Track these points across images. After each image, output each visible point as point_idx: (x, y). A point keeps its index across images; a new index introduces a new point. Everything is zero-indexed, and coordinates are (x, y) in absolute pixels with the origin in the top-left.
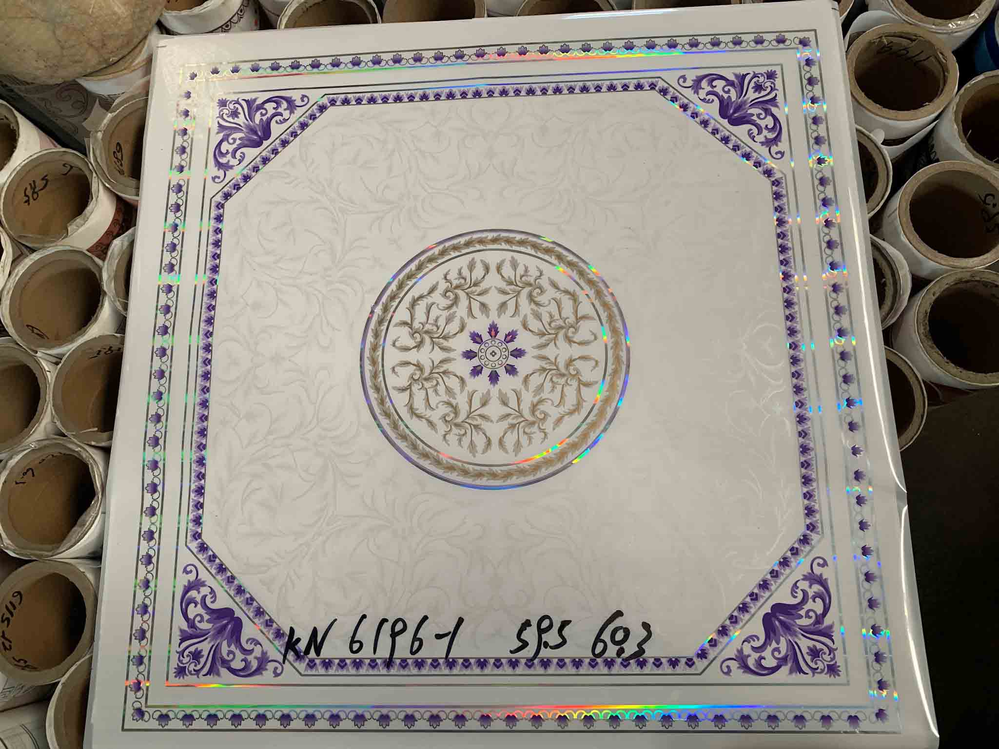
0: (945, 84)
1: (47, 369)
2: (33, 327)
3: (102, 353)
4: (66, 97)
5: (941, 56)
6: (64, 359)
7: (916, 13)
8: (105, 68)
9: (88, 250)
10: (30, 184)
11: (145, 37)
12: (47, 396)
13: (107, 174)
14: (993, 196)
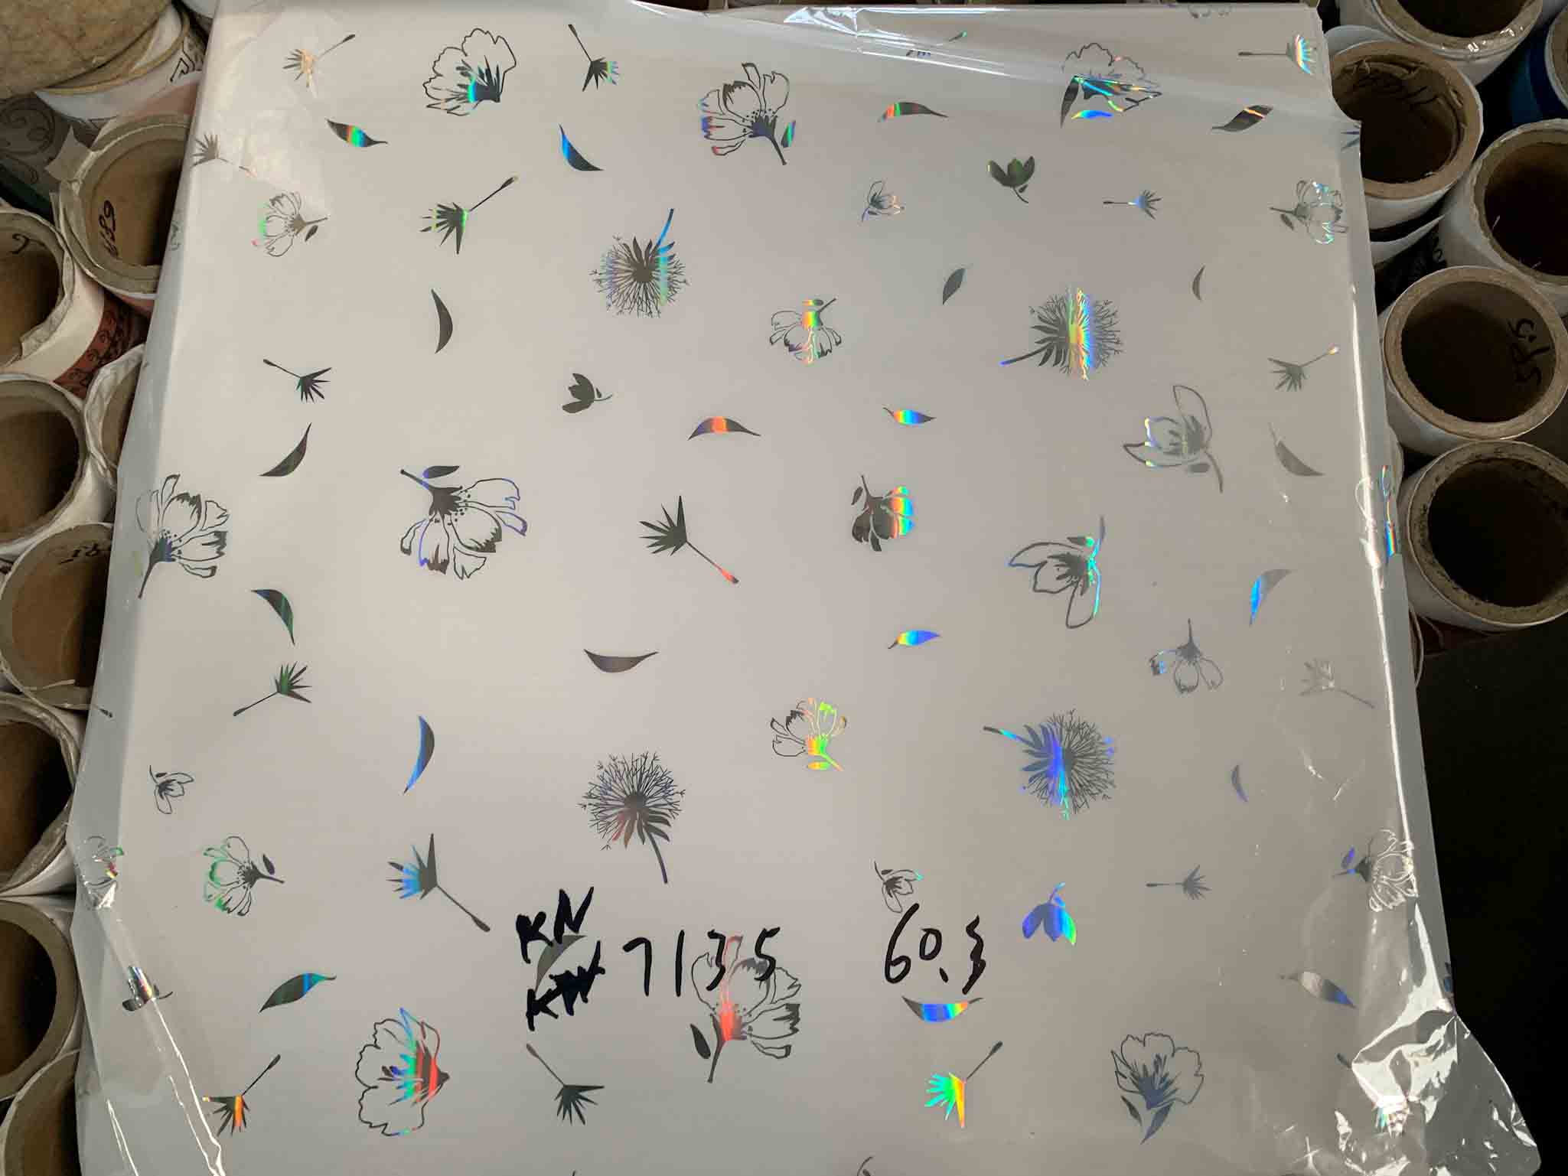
0: (1459, 139)
3: (79, 554)
4: (17, 120)
5: (1454, 95)
6: (17, 563)
7: (1417, 24)
8: (85, 74)
9: (54, 381)
11: (154, 24)
13: (88, 254)
14: (1532, 324)
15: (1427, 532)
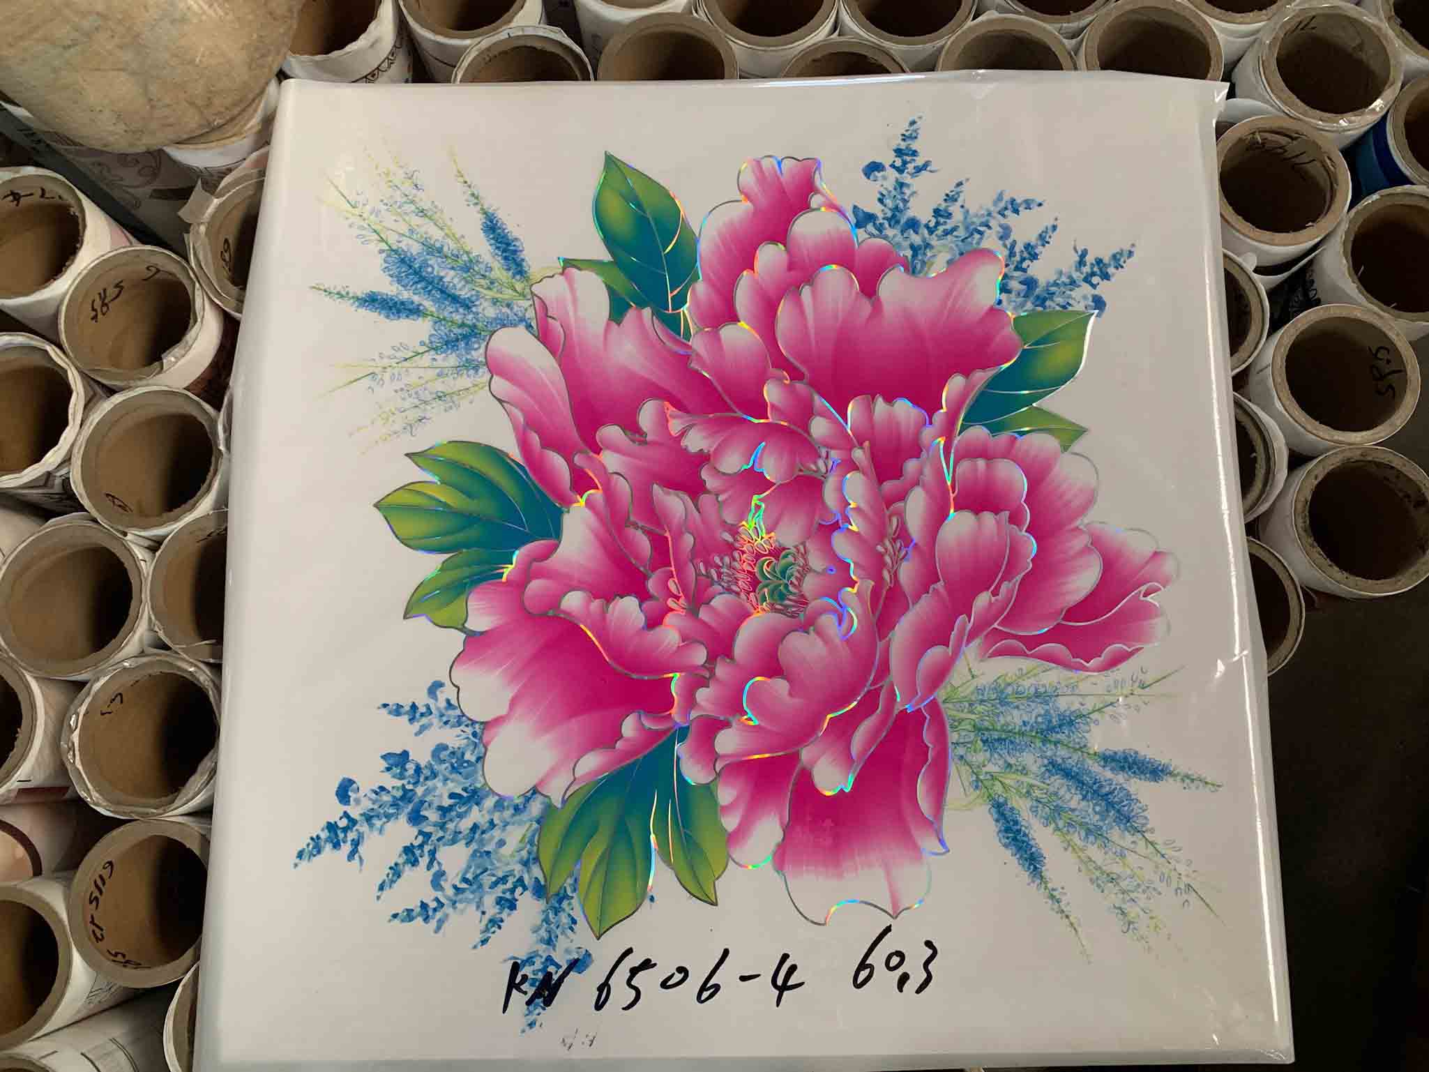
0: (1332, 199)
1: (141, 558)
2: (113, 497)
3: (214, 534)
5: (1328, 161)
6: (165, 543)
7: (1299, 103)
8: (205, 133)
9: (185, 389)
10: (100, 294)
11: (262, 93)
12: (143, 596)
13: (215, 285)
14: (1388, 351)
15: (1308, 522)
